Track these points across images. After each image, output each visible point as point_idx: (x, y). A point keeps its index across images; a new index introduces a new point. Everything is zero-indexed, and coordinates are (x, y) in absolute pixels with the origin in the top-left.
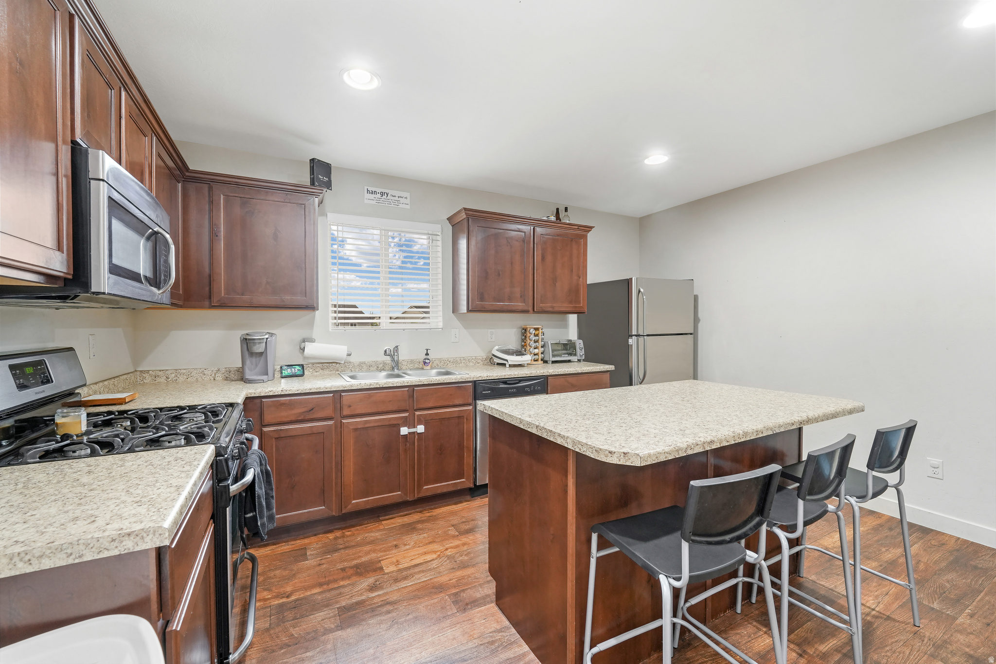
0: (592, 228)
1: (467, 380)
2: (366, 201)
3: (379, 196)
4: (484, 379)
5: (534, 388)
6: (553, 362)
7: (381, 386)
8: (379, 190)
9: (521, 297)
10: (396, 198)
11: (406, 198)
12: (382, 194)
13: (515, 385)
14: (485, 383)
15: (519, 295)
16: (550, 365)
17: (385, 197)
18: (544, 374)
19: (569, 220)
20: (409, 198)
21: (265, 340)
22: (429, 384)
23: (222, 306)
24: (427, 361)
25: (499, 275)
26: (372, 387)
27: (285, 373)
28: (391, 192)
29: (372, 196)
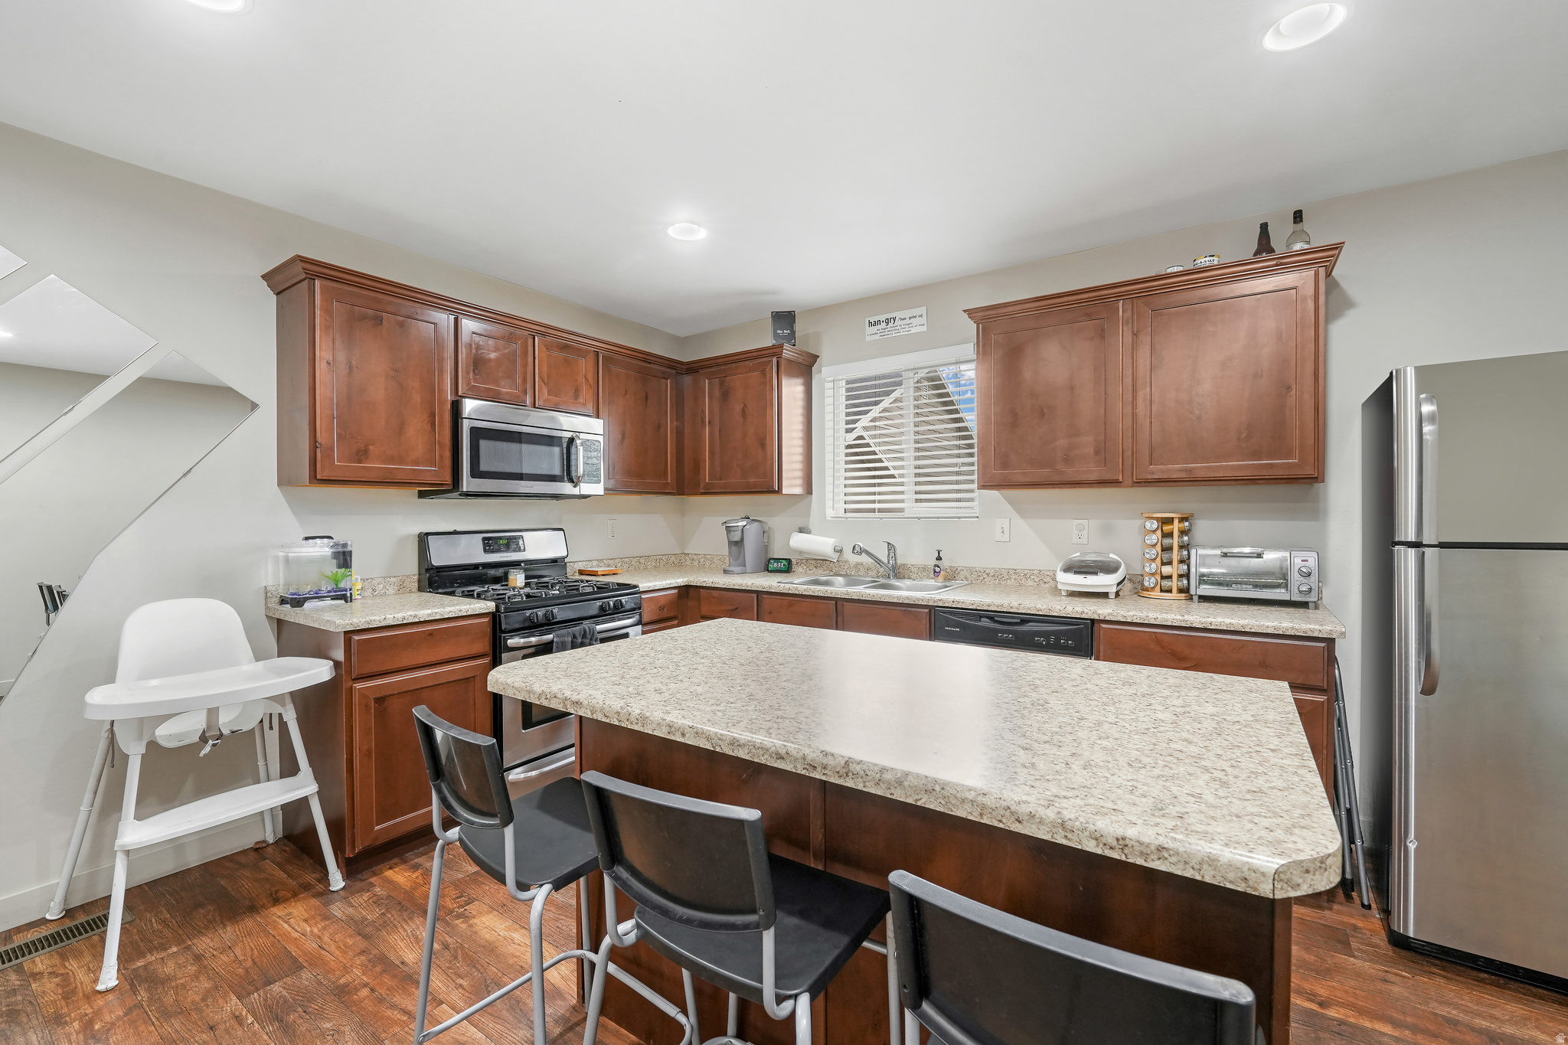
0: (1338, 247)
1: (917, 602)
2: (868, 339)
3: (883, 325)
4: (947, 605)
5: (1058, 640)
6: (1204, 599)
7: (801, 593)
8: (883, 318)
9: (1097, 453)
10: (907, 321)
11: (921, 316)
12: (887, 321)
13: (1011, 628)
14: (950, 613)
15: (1090, 450)
16: (1195, 605)
17: (891, 324)
18: (1084, 616)
19: (1308, 243)
20: (925, 315)
21: (740, 528)
22: (859, 600)
23: (708, 492)
24: (937, 569)
25: (1042, 414)
26: (790, 592)
27: (771, 567)
28: (898, 315)
29: (874, 329)
